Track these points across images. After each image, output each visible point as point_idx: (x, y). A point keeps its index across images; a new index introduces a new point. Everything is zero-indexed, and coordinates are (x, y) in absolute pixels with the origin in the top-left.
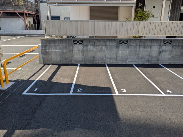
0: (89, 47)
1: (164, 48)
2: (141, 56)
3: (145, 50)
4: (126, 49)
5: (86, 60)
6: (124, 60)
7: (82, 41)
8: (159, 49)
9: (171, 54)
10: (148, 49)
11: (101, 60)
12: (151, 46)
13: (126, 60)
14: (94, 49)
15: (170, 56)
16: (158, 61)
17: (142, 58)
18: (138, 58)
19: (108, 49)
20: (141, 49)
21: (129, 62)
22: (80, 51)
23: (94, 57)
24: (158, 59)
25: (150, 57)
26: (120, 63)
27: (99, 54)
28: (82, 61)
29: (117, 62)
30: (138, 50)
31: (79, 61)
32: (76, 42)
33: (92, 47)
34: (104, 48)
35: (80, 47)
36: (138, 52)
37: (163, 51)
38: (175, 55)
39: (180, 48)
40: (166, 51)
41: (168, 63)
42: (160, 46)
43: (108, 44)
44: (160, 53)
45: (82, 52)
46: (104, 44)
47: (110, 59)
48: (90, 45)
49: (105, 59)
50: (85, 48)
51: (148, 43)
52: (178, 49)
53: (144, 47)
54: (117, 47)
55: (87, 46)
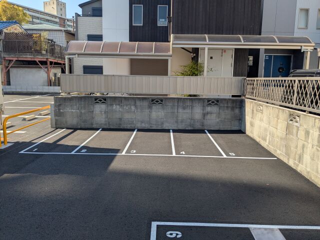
0: (114, 107)
1: (209, 109)
2: (180, 119)
3: (185, 111)
4: (160, 110)
5: (111, 123)
6: (160, 123)
7: (105, 100)
8: (203, 110)
9: (219, 118)
10: (189, 111)
11: (129, 124)
12: (192, 107)
13: (162, 123)
14: (121, 110)
15: (218, 120)
16: (203, 126)
17: (182, 122)
18: (177, 122)
19: (139, 109)
20: (180, 110)
21: (166, 126)
22: (103, 112)
23: (120, 119)
24: (203, 123)
25: (192, 121)
26: (154, 128)
27: (127, 116)
28: (106, 124)
29: (151, 127)
30: (176, 111)
31: (102, 124)
32: (97, 101)
33: (118, 107)
34: (133, 108)
35: (103, 106)
36: (176, 113)
37: (207, 113)
38: (225, 119)
39: (230, 109)
40: (211, 113)
41: (216, 128)
42: (204, 106)
43: (138, 103)
44: (204, 115)
45: (105, 113)
46: (133, 103)
47: (142, 122)
48: (116, 105)
49: (134, 122)
50: (110, 108)
51: (188, 103)
52: (226, 111)
53: (184, 108)
54: (150, 107)
55: (112, 105)
